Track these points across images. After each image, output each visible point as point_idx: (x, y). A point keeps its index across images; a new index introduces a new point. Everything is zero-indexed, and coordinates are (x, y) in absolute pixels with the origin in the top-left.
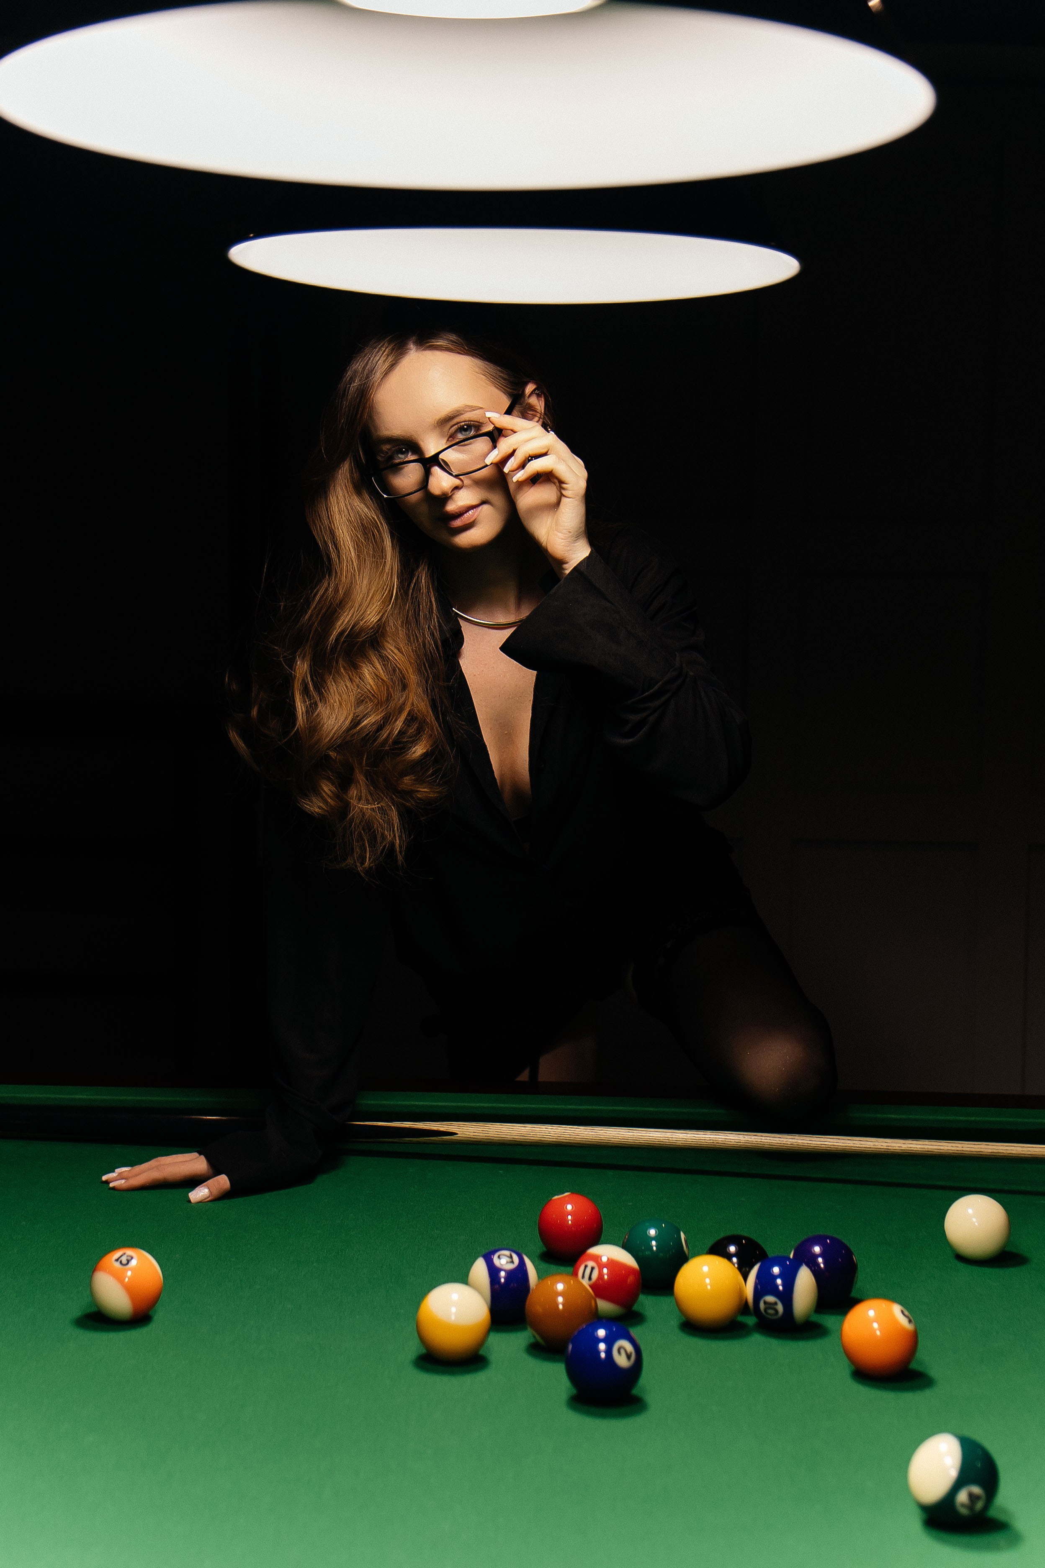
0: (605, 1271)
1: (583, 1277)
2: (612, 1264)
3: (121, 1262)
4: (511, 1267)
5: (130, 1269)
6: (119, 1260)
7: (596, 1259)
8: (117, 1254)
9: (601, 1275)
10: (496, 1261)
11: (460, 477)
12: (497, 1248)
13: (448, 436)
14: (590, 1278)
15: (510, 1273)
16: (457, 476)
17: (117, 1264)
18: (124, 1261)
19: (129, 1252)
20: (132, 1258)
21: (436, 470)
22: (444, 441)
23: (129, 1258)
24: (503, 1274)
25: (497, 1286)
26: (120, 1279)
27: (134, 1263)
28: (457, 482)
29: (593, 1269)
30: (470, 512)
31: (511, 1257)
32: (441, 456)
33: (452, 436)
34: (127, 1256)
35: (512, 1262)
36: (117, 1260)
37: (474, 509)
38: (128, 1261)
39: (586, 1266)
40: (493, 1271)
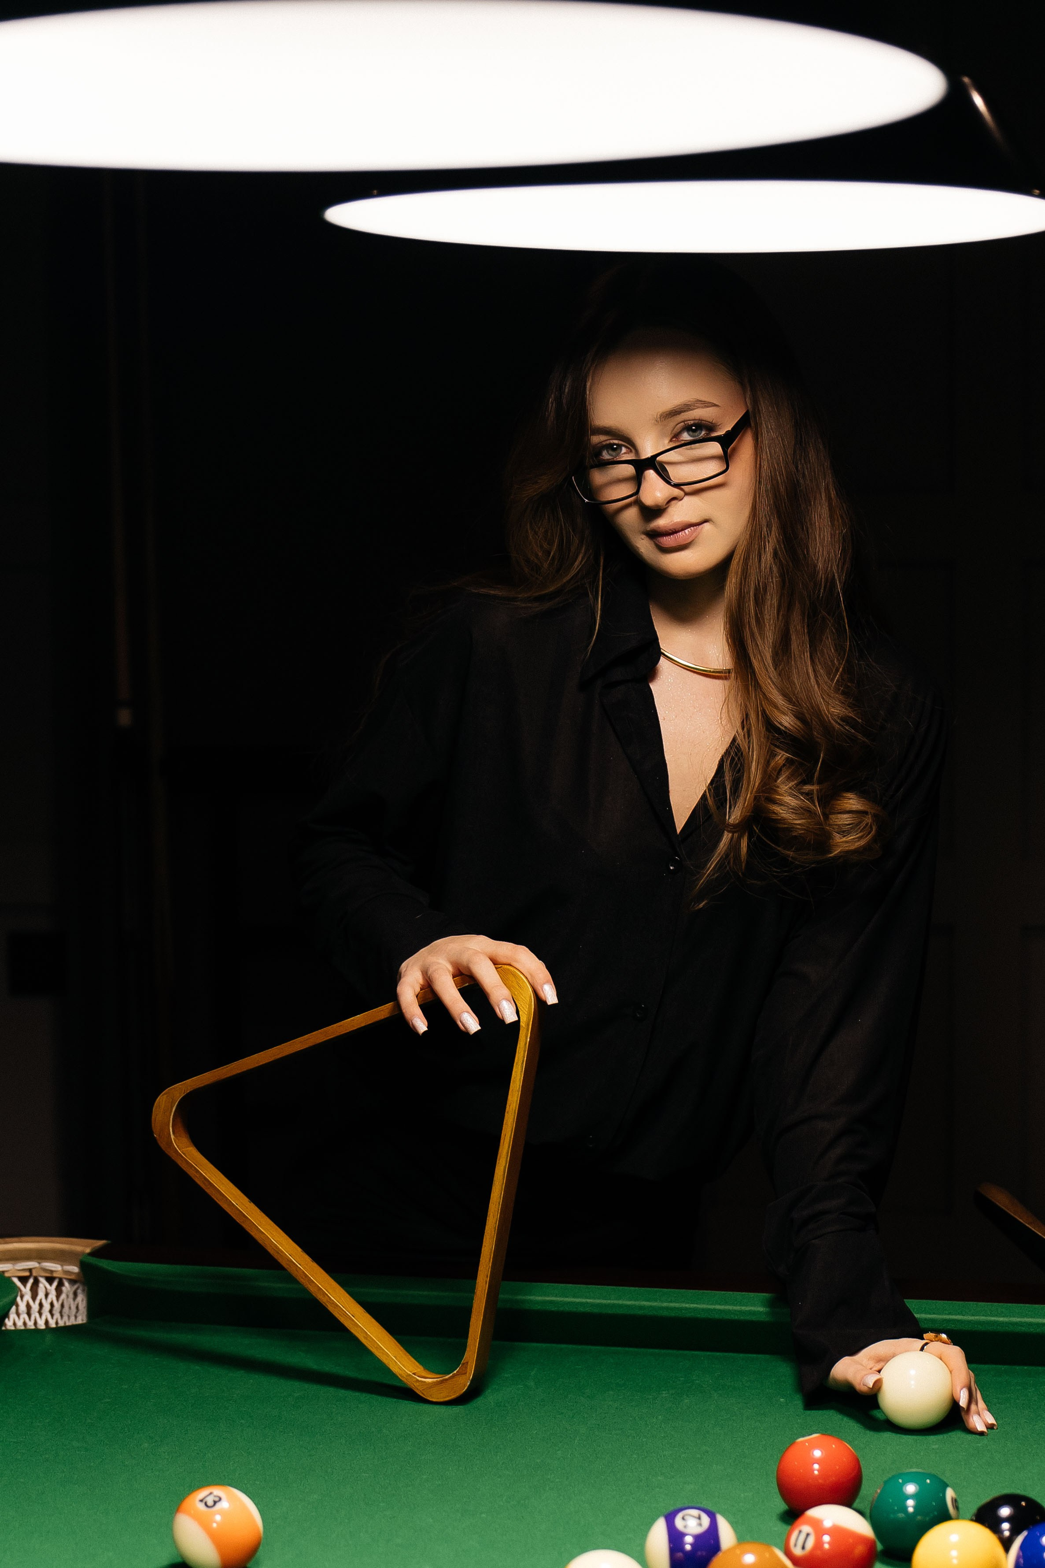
0: (826, 1538)
1: (795, 1545)
2: (837, 1532)
3: (206, 1504)
4: (699, 1530)
5: (221, 1512)
6: (204, 1501)
7: (816, 1524)
8: (202, 1494)
9: (819, 1543)
10: (679, 1523)
11: (682, 487)
12: (679, 1506)
13: (671, 436)
14: (803, 1548)
15: (697, 1538)
16: (677, 486)
17: (201, 1506)
18: (210, 1502)
19: (218, 1491)
20: (220, 1499)
21: (651, 474)
22: (666, 441)
23: (217, 1499)
24: (689, 1539)
25: (680, 1555)
26: (205, 1526)
27: (224, 1505)
28: (676, 492)
29: (808, 1535)
30: (686, 531)
31: (699, 1518)
32: (659, 458)
33: (676, 436)
34: (215, 1496)
35: (700, 1525)
36: (201, 1501)
37: (695, 527)
38: (215, 1502)
39: (800, 1532)
40: (675, 1537)
